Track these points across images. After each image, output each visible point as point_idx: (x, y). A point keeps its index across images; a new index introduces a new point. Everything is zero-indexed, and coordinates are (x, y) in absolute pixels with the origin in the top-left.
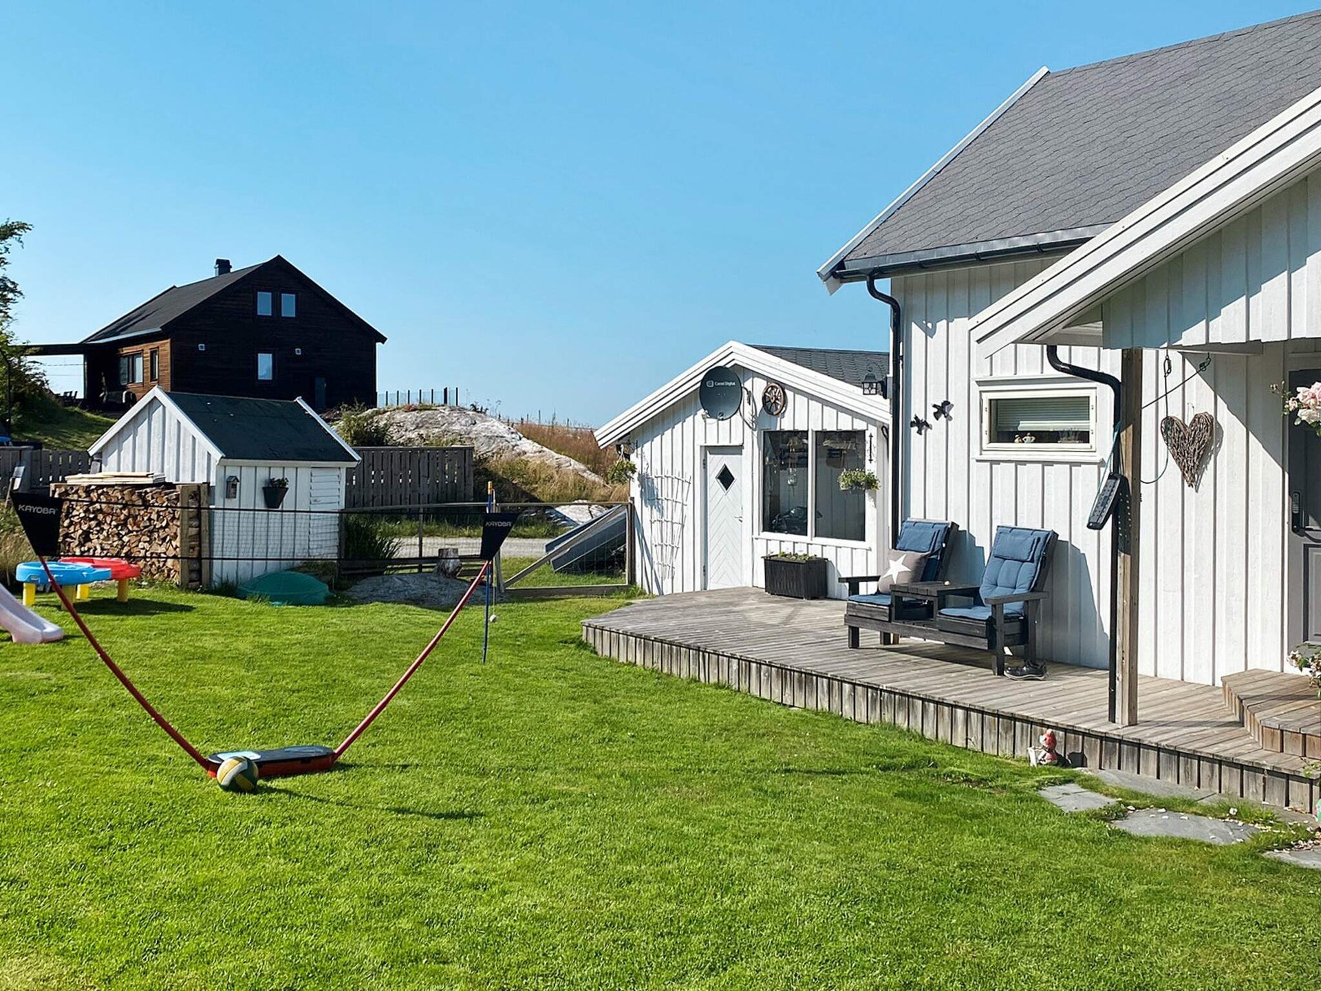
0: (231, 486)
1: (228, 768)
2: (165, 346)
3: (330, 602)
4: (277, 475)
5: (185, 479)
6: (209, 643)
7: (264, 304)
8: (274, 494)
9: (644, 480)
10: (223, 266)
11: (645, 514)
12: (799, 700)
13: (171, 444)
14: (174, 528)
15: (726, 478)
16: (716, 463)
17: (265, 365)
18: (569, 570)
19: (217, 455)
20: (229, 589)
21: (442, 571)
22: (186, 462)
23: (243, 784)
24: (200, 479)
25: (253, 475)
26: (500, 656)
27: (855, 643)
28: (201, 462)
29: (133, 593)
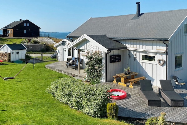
0: (13, 53)
1: (4, 79)
2: (12, 30)
3: (23, 63)
4: (18, 51)
5: (8, 52)
6: (8, 68)
7: (25, 25)
8: (18, 53)
9: (58, 50)
10: (21, 20)
11: (58, 53)
12: (59, 72)
13: (7, 49)
14: (7, 57)
15: (65, 51)
16: (64, 49)
17: (25, 32)
18: (53, 58)
19: (11, 50)
20: (13, 62)
21: (36, 59)
22: (8, 51)
23: (6, 79)
24: (10, 52)
25: (15, 52)
26: (35, 69)
27: (67, 67)
28: (10, 51)
29: (2, 63)
